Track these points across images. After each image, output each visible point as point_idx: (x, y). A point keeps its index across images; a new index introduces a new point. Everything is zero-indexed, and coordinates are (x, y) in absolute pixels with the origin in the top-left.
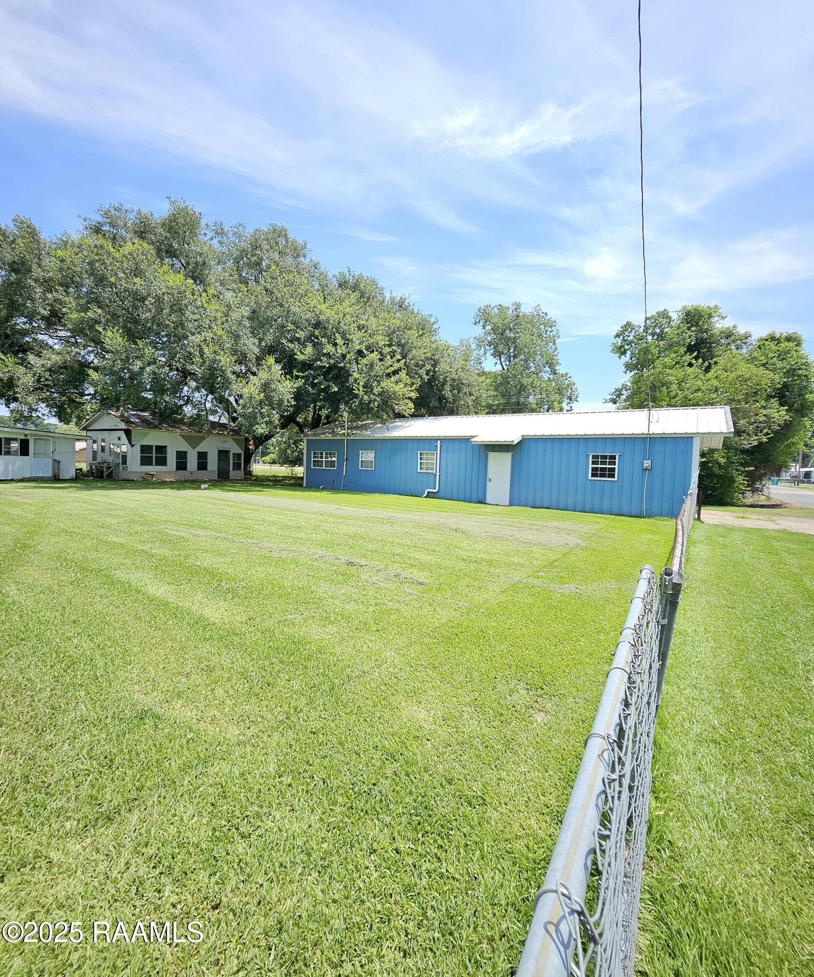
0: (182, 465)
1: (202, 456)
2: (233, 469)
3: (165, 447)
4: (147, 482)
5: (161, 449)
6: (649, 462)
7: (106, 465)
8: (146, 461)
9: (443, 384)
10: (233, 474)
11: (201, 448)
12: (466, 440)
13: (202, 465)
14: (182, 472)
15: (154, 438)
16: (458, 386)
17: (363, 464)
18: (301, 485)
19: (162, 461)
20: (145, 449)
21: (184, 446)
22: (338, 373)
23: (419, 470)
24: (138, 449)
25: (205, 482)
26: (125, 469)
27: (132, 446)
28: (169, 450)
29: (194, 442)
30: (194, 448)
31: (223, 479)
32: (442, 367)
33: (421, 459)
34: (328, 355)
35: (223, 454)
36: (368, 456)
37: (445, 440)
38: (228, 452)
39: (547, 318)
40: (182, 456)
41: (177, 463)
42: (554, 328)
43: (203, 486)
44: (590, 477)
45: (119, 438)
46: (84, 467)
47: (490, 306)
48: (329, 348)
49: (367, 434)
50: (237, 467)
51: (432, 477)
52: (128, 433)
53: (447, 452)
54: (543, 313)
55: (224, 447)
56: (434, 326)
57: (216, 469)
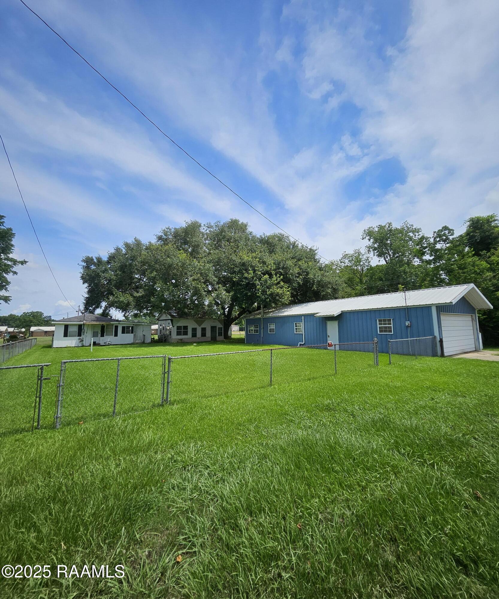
0: (194, 335)
1: (204, 330)
2: (219, 336)
3: (187, 326)
4: (182, 343)
5: (186, 328)
7: (164, 336)
8: (178, 334)
10: (219, 338)
11: (203, 326)
13: (204, 334)
14: (194, 338)
15: (182, 323)
17: (271, 330)
18: (244, 343)
19: (186, 333)
20: (179, 328)
21: (195, 326)
22: (251, 286)
23: (295, 333)
24: (176, 327)
26: (171, 337)
27: (173, 327)
28: (189, 327)
29: (199, 324)
30: (200, 326)
31: (214, 341)
33: (296, 326)
34: (246, 278)
35: (213, 328)
36: (273, 326)
37: (306, 316)
38: (216, 327)
40: (194, 330)
41: (192, 333)
44: (379, 333)
45: (169, 324)
46: (156, 337)
47: (372, 227)
48: (246, 275)
49: (271, 315)
50: (220, 334)
51: (301, 335)
52: (172, 320)
53: (307, 322)
55: (214, 324)
57: (210, 336)
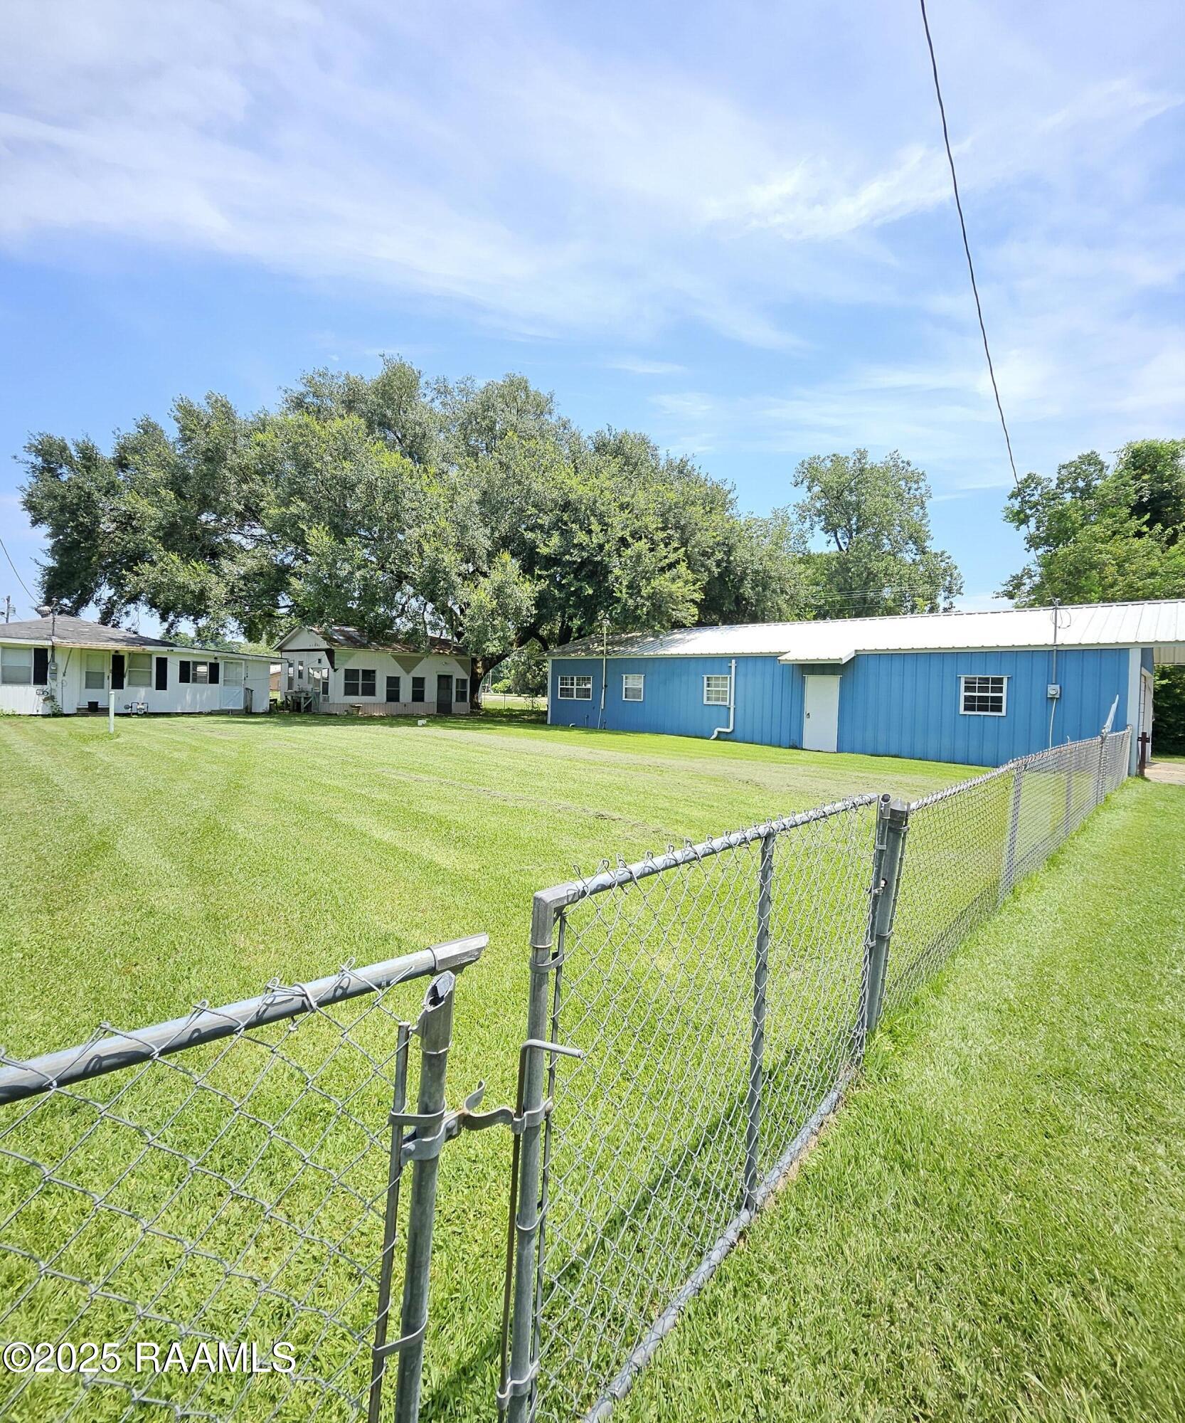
0: (393, 696)
1: (418, 683)
2: (457, 701)
3: (374, 672)
4: (352, 717)
5: (369, 674)
6: (1058, 687)
7: (303, 695)
8: (350, 690)
9: (742, 580)
10: (456, 707)
11: (417, 672)
12: (772, 658)
13: (418, 696)
14: (393, 704)
15: (360, 660)
16: (763, 581)
17: (629, 693)
18: (544, 722)
19: (370, 690)
20: (350, 674)
21: (397, 671)
22: (594, 570)
23: (705, 702)
24: (341, 674)
25: (422, 717)
26: (326, 700)
27: (335, 670)
28: (378, 674)
29: (407, 664)
30: (408, 672)
31: (443, 713)
32: (740, 554)
33: (708, 685)
34: (581, 547)
35: (444, 680)
36: (634, 682)
37: (742, 659)
38: (450, 677)
39: (910, 469)
40: (393, 682)
41: (388, 691)
42: (921, 484)
43: (420, 722)
44: (962, 712)
45: (320, 661)
46: (278, 696)
47: (819, 458)
48: (581, 537)
49: (634, 651)
50: (461, 696)
51: (724, 711)
52: (330, 654)
53: (746, 675)
54: (903, 462)
55: (445, 671)
56: (730, 496)
57: (435, 700)
